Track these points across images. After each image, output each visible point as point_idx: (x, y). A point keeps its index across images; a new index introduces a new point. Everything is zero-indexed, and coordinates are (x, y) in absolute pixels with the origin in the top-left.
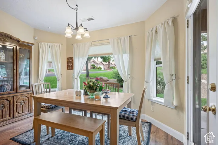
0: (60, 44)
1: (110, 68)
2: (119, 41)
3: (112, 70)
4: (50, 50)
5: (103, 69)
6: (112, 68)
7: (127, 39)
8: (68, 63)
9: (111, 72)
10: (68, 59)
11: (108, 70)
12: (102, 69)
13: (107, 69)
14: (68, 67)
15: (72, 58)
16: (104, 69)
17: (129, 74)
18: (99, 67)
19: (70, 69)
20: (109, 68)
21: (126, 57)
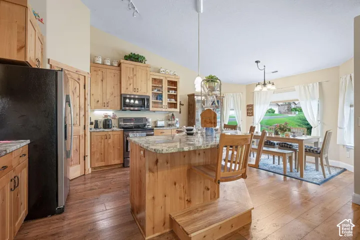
0: (241, 94)
1: (292, 110)
2: (307, 88)
3: (294, 114)
4: (232, 99)
5: (277, 112)
6: (295, 110)
7: (316, 85)
8: (248, 110)
9: (294, 117)
10: (248, 106)
11: (288, 113)
12: (275, 113)
13: (285, 113)
14: (247, 113)
15: (252, 106)
16: (280, 112)
17: (319, 121)
18: (270, 109)
19: (250, 116)
20: (288, 110)
21: (315, 104)
